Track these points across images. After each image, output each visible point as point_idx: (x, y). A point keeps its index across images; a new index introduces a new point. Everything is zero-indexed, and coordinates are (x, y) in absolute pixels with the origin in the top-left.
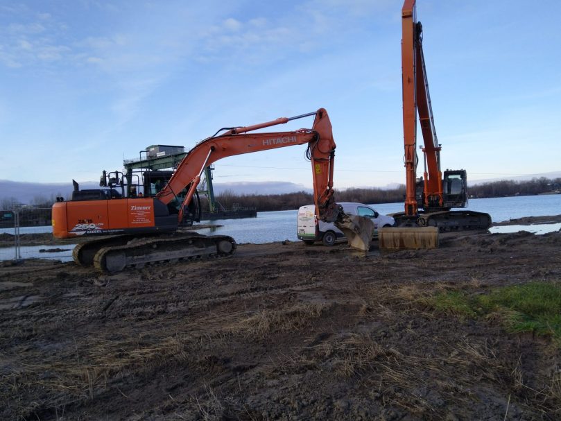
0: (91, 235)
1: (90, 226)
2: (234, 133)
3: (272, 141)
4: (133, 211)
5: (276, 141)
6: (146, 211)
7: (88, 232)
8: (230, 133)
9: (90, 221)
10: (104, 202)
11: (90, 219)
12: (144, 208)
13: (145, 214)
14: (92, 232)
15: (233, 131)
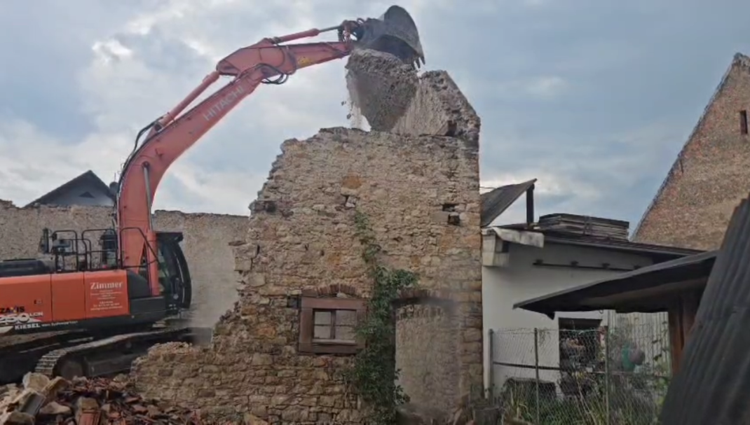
0: (22, 332)
1: (19, 318)
2: (158, 129)
3: (215, 109)
4: (94, 291)
5: (219, 105)
6: (114, 289)
7: (17, 327)
8: (155, 132)
9: (21, 310)
10: (46, 277)
11: (20, 305)
12: (113, 285)
13: (113, 295)
14: (24, 327)
15: (156, 126)
